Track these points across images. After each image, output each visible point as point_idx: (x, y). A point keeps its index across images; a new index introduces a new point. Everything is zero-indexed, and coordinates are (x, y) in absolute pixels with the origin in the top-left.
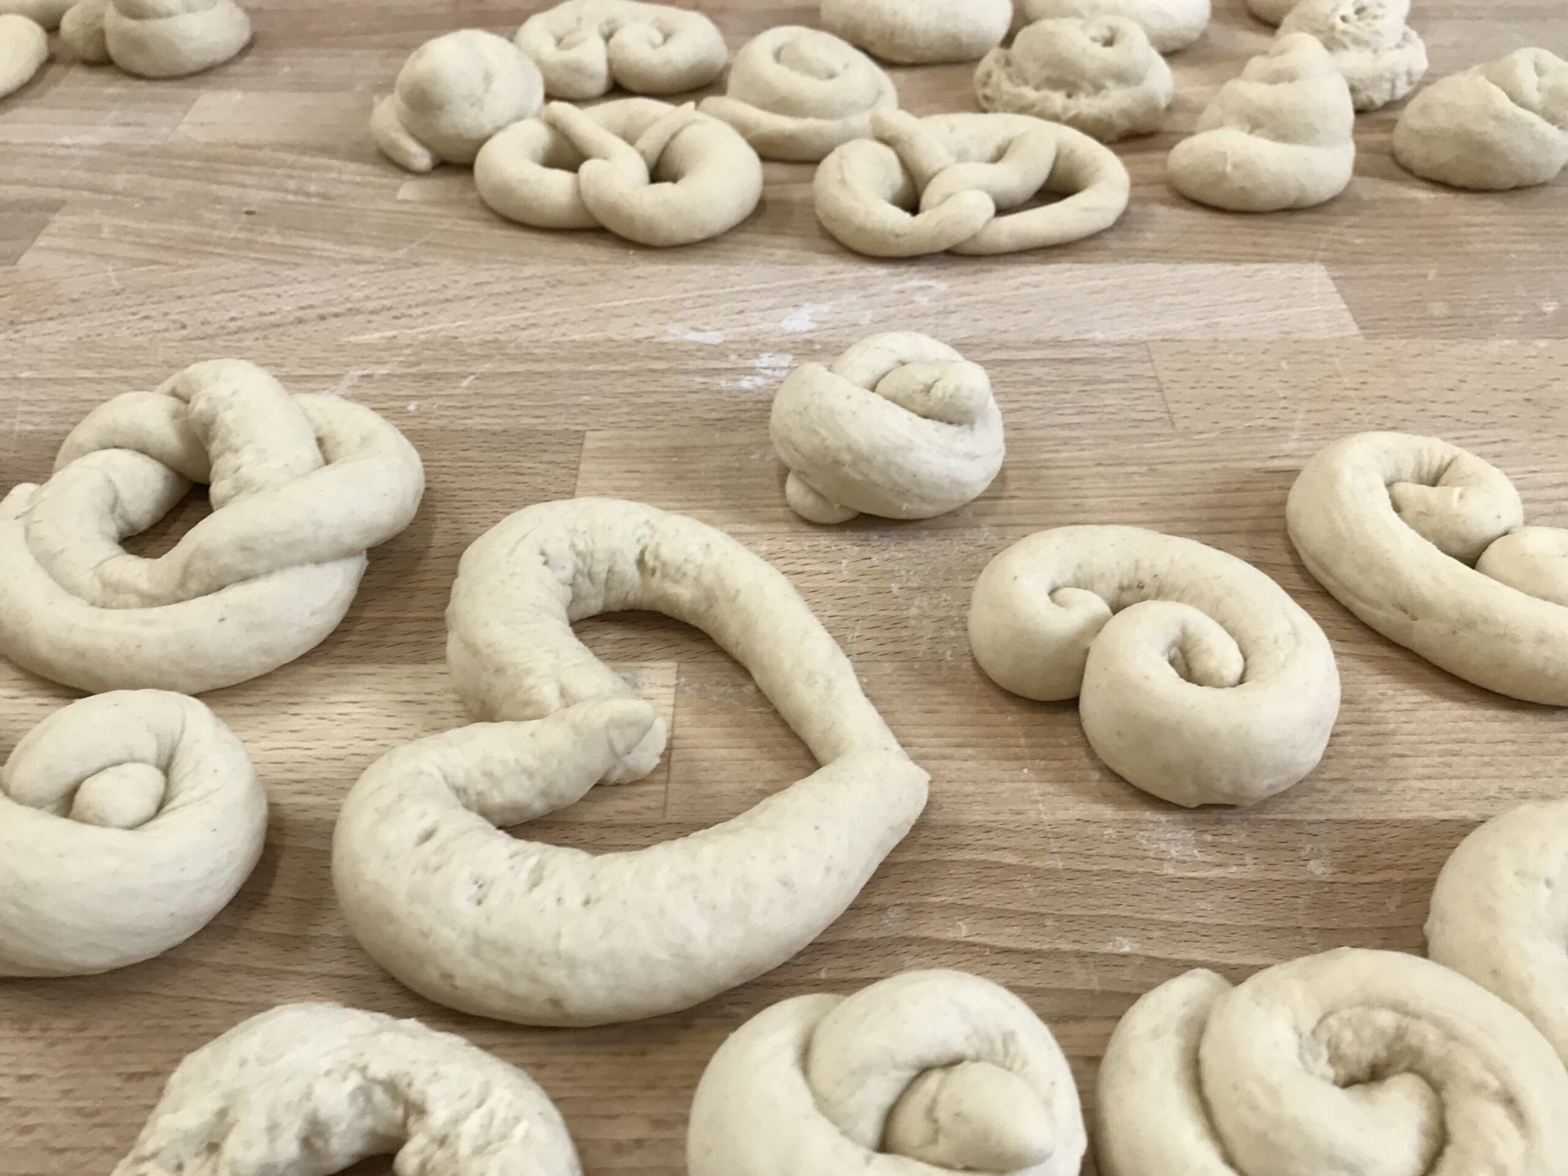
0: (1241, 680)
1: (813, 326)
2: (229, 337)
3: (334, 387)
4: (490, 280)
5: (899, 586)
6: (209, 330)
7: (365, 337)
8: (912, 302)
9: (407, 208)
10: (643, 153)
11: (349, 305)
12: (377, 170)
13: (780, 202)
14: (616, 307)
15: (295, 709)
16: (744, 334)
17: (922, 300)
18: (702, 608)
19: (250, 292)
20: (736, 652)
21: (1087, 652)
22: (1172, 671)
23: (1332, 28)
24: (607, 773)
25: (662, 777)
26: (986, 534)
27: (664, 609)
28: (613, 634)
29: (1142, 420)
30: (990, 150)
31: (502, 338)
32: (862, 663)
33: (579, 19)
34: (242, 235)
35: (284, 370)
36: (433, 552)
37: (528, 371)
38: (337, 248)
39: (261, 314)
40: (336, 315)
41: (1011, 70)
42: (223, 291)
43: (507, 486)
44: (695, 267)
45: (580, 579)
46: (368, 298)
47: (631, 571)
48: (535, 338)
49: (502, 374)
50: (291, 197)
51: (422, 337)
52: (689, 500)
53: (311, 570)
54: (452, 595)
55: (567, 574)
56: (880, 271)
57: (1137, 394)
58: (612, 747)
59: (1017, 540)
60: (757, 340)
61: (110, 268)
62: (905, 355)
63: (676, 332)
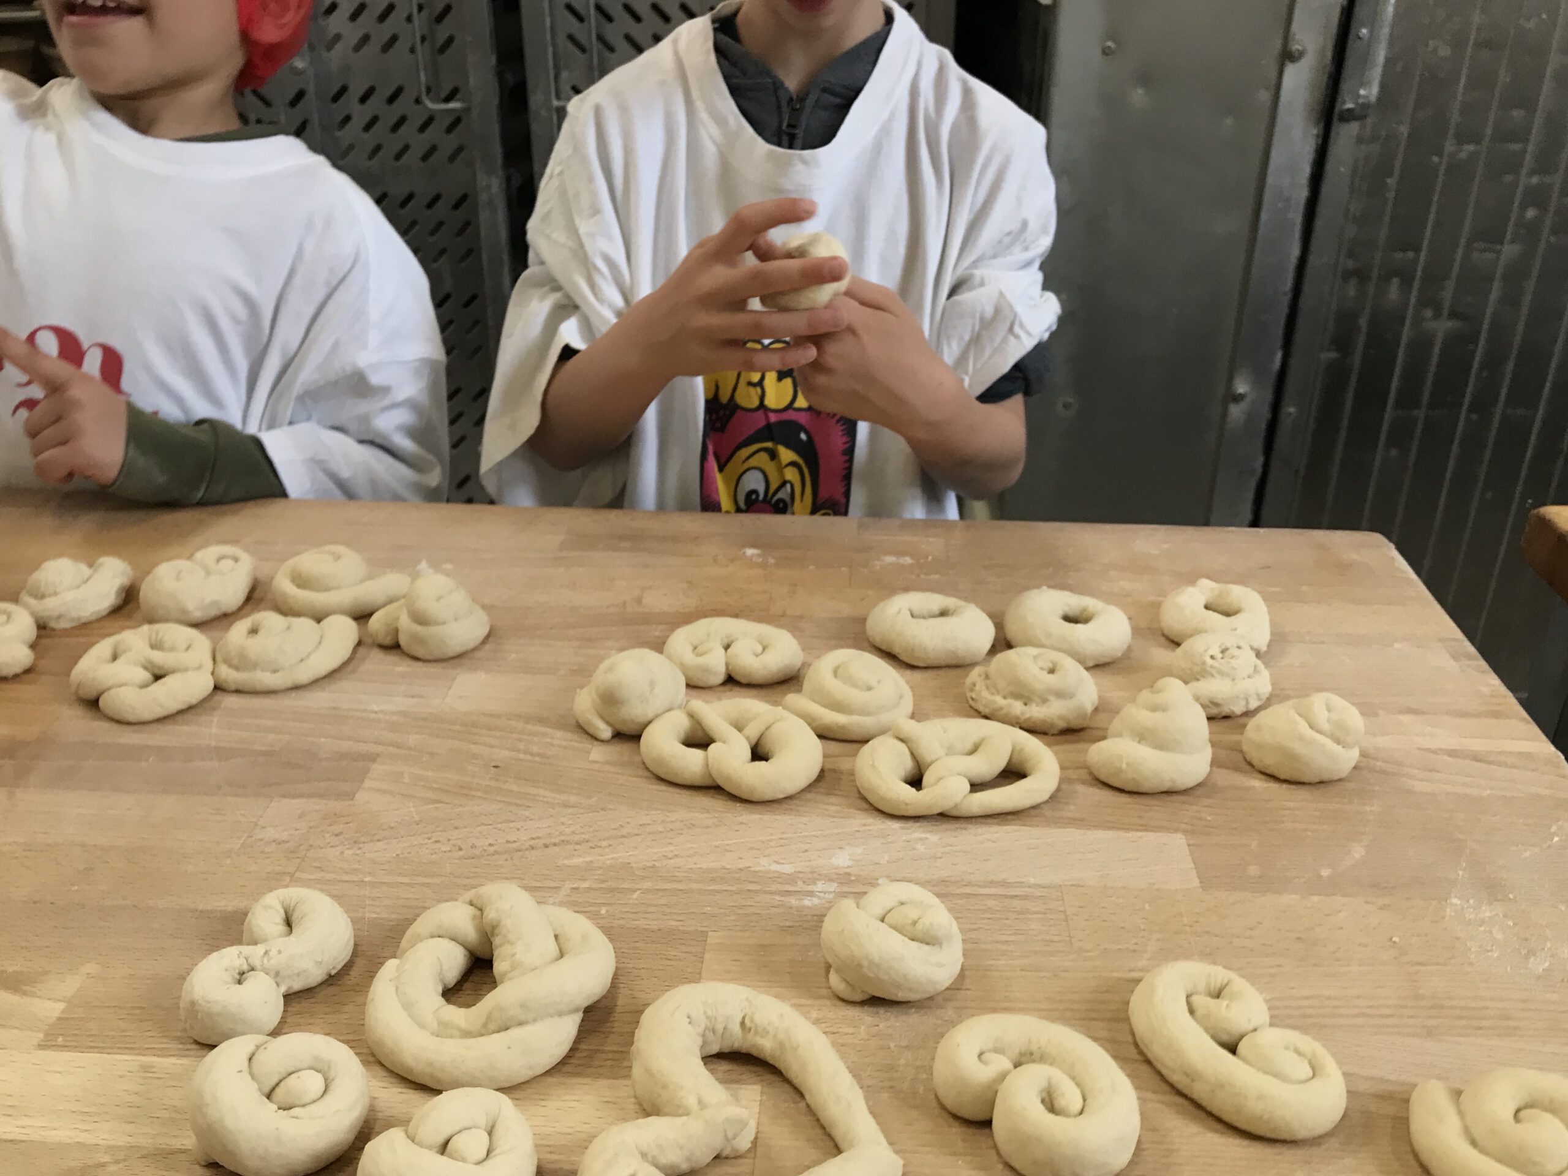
0: (1081, 1113)
1: (850, 863)
2: (489, 857)
3: (555, 895)
4: (650, 822)
5: (894, 1044)
6: (477, 852)
7: (573, 861)
8: (914, 849)
9: (596, 766)
10: (747, 738)
11: (562, 838)
12: (575, 737)
13: (834, 771)
14: (727, 845)
15: (543, 1103)
16: (807, 867)
17: (921, 848)
18: (778, 1054)
19: (500, 826)
20: (795, 1082)
21: (996, 1092)
22: (1041, 1107)
23: (1204, 663)
24: (721, 1151)
25: (752, 1155)
26: (949, 1013)
27: (754, 1053)
28: (724, 1066)
29: (1052, 941)
30: (969, 746)
31: (657, 864)
32: (870, 1093)
33: (709, 635)
34: (493, 783)
35: (524, 882)
36: (618, 1009)
37: (674, 888)
38: (553, 795)
39: (508, 842)
40: (555, 845)
41: (988, 682)
42: (483, 824)
43: (661, 967)
44: (778, 817)
45: (707, 1032)
46: (573, 832)
47: (736, 1028)
48: (677, 866)
49: (658, 890)
50: (521, 756)
51: (608, 862)
52: (770, 981)
53: (556, 1020)
54: (636, 1038)
55: (701, 1030)
56: (895, 825)
57: (1052, 922)
58: (726, 1135)
59: (968, 1018)
60: (815, 872)
61: (411, 804)
62: (903, 898)
63: (765, 864)
